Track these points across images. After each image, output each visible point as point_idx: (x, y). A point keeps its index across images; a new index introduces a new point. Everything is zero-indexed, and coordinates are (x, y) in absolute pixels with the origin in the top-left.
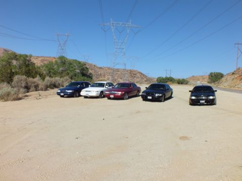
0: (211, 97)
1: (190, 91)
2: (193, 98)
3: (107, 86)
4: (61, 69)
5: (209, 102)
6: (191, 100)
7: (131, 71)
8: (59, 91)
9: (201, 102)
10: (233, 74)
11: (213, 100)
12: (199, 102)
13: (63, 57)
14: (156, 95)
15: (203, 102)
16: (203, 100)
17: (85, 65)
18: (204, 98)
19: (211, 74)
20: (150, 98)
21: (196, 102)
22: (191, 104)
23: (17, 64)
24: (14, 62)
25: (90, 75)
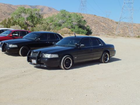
4: (60, 21)
13: (64, 11)
23: (25, 16)
24: (23, 14)
25: (88, 28)
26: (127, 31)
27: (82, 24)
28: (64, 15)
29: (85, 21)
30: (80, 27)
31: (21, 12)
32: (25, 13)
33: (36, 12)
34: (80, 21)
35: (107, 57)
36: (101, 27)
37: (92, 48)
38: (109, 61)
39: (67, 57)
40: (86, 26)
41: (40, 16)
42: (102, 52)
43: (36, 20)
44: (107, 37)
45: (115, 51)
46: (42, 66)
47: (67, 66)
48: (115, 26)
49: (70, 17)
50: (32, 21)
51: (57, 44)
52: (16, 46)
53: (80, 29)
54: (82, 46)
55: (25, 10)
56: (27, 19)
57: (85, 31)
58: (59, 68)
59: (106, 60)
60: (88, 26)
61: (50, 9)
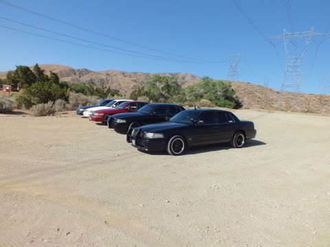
4: (202, 91)
7: (321, 96)
13: (207, 78)
17: (231, 86)
23: (160, 86)
24: (158, 84)
25: (237, 99)
26: (292, 104)
27: (229, 95)
28: (207, 83)
29: (233, 90)
30: (227, 98)
31: (156, 81)
32: (160, 82)
33: (173, 81)
34: (226, 91)
35: (242, 140)
36: (256, 99)
37: (216, 125)
38: (245, 146)
39: (176, 138)
40: (234, 96)
41: (178, 85)
42: (233, 133)
43: (172, 90)
44: (259, 111)
45: (255, 131)
46: (142, 148)
47: (177, 151)
48: (275, 97)
49: (214, 86)
50: (168, 92)
51: (171, 119)
52: (124, 121)
53: (227, 101)
54: (201, 123)
55: (160, 78)
56: (163, 89)
57: (233, 104)
58: (165, 152)
59: (240, 143)
60: (237, 97)
61: (193, 77)
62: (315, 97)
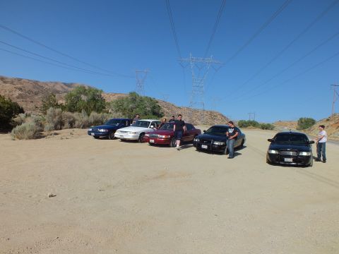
0: (305, 154)
1: (269, 140)
2: (273, 152)
3: (152, 126)
5: (300, 162)
6: (270, 155)
7: (211, 112)
8: (91, 130)
9: (286, 160)
10: (328, 120)
11: (308, 158)
12: (283, 160)
13: (134, 93)
14: (217, 144)
15: (290, 160)
16: (289, 156)
17: (157, 102)
18: (291, 153)
19: (301, 119)
20: (205, 147)
21: (277, 160)
22: (269, 162)
24: (82, 96)
25: (162, 114)
28: (134, 98)
29: (159, 106)
30: (154, 114)
31: (81, 93)
34: (154, 107)
40: (160, 112)
41: (102, 99)
49: (141, 101)
55: (85, 90)
62: (207, 112)
